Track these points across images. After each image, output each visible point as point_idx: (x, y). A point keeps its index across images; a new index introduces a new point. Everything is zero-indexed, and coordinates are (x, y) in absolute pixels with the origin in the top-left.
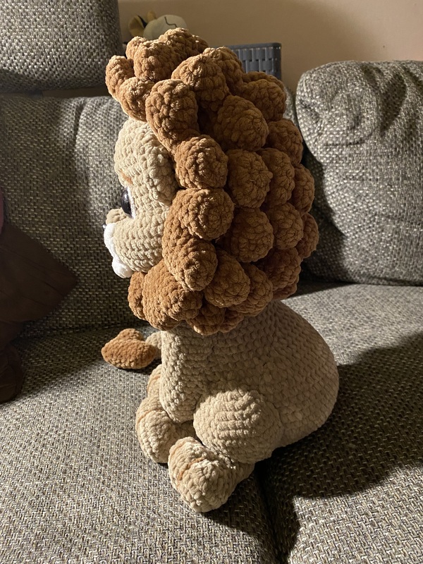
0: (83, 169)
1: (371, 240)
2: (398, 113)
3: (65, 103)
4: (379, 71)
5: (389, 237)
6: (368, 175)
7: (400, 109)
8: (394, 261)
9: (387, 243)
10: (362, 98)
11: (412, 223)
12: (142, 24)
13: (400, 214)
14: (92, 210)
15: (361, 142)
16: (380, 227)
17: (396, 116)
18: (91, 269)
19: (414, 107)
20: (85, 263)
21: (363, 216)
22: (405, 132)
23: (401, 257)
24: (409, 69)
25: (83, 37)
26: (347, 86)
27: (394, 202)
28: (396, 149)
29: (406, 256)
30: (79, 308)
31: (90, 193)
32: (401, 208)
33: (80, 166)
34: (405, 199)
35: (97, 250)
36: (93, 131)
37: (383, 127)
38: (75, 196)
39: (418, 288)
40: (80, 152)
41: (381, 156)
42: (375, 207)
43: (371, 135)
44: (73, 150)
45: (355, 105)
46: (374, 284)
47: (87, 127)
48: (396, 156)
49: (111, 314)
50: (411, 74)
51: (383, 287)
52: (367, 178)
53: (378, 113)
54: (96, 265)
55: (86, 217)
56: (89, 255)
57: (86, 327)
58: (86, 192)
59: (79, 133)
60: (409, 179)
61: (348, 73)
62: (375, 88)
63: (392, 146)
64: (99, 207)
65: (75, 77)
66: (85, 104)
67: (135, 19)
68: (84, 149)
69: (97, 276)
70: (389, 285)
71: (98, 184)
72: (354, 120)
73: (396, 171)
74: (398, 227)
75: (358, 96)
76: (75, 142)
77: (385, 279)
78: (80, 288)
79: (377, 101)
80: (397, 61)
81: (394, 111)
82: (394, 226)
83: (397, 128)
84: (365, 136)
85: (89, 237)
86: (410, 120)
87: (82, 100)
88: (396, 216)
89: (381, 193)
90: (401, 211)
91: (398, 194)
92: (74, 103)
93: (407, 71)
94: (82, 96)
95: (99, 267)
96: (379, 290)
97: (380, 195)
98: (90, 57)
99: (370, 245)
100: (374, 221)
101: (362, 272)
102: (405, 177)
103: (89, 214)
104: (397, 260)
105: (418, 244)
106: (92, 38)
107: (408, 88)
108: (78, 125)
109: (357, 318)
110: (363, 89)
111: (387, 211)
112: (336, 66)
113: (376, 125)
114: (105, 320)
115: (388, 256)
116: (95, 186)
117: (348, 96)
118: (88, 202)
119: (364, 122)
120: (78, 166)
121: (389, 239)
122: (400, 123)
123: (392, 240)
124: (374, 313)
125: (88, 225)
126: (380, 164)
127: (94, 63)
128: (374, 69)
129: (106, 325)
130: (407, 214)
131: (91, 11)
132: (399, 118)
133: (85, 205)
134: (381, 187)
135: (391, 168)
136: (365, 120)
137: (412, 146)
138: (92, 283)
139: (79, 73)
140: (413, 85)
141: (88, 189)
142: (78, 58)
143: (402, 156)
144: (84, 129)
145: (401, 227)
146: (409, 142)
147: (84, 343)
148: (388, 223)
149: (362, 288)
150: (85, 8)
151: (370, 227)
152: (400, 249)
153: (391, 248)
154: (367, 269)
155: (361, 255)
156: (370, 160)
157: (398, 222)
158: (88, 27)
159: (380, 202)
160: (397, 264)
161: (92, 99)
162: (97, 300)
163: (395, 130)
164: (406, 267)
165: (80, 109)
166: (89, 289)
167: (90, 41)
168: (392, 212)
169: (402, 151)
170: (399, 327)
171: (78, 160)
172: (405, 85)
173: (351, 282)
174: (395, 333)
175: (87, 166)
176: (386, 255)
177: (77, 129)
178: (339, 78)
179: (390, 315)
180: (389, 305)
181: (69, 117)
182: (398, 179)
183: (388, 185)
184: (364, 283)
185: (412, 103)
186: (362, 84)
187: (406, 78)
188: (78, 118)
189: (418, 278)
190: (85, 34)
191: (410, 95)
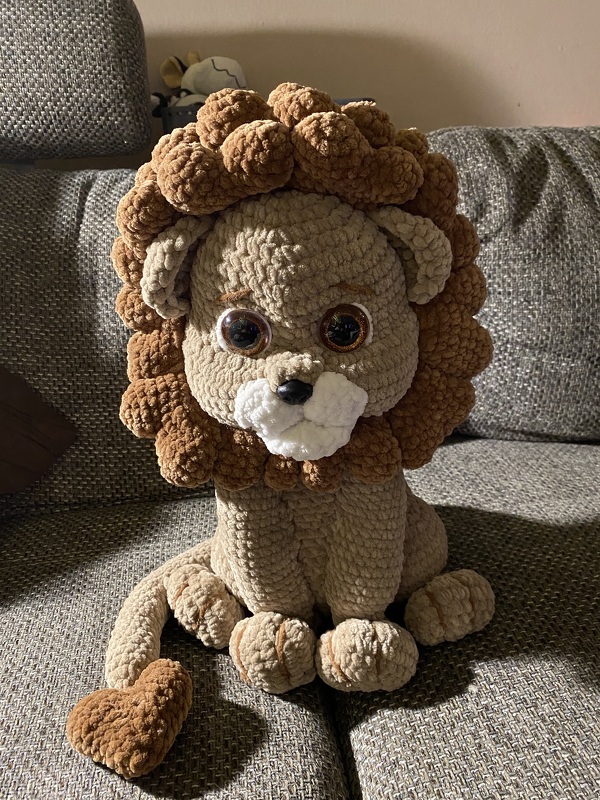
0: (89, 273)
1: (502, 378)
2: (537, 200)
3: (65, 178)
4: (510, 141)
5: (526, 374)
6: (496, 286)
7: (540, 195)
8: (534, 408)
9: (525, 382)
10: (487, 179)
11: (559, 355)
12: (179, 68)
13: (542, 342)
14: (102, 333)
15: (486, 240)
16: (514, 360)
17: (534, 204)
18: (97, 418)
19: (560, 192)
20: (90, 408)
22: (548, 227)
23: (545, 402)
24: (552, 139)
25: (93, 86)
26: (466, 162)
27: (533, 325)
28: (535, 250)
29: (551, 401)
30: (78, 474)
31: (97, 307)
32: (543, 333)
33: (84, 269)
34: (549, 320)
35: (107, 389)
36: (104, 219)
37: (517, 219)
38: (75, 312)
39: (569, 446)
40: (86, 249)
41: (514, 261)
42: (507, 331)
43: (500, 230)
44: (75, 246)
45: (478, 189)
46: (506, 439)
47: (96, 212)
48: (536, 260)
49: (125, 483)
50: (555, 147)
51: (520, 444)
52: (495, 290)
53: (509, 200)
54: (104, 411)
55: (91, 343)
56: (94, 397)
57: (89, 502)
58: (92, 307)
59: (84, 221)
60: (554, 293)
61: (467, 143)
62: (505, 165)
63: (529, 247)
64: (111, 328)
65: (81, 142)
66: (94, 179)
67: (171, 62)
68: (90, 244)
69: (107, 428)
70: (529, 440)
71: (111, 295)
72: (477, 210)
73: (535, 282)
74: (539, 360)
75: (481, 176)
76: (79, 235)
77: (523, 432)
78: (81, 445)
79: (508, 183)
80: (536, 128)
81: (533, 198)
82: (534, 359)
83: (537, 220)
84: (491, 231)
85: (95, 372)
86: (553, 210)
87: (90, 173)
88: (536, 344)
89: (515, 312)
90: (544, 338)
91: (539, 314)
92: (79, 178)
93: (550, 143)
94: (91, 168)
95: (110, 415)
96: (513, 449)
97: (513, 315)
98: (102, 115)
99: (500, 385)
100: (506, 351)
101: (489, 422)
102: (548, 291)
103: (96, 337)
104: (539, 406)
105: (569, 384)
106: (106, 87)
107: (552, 167)
108: (83, 210)
109: (482, 491)
110: (489, 166)
111: (524, 337)
112: (450, 133)
113: (507, 217)
114: (117, 493)
115: (526, 400)
116: (106, 297)
117: (468, 175)
118: (95, 321)
119: (490, 212)
120: (82, 268)
121: (526, 377)
122: (541, 214)
123: (531, 378)
124: (506, 484)
125: (93, 354)
126: (514, 271)
127: (108, 123)
128: (504, 138)
129: (118, 499)
130: (552, 341)
131: (105, 50)
132: (539, 207)
133: (90, 325)
134: (515, 303)
135: (529, 277)
136: (492, 209)
137: (558, 247)
138: (98, 437)
139: (87, 136)
140: (557, 161)
141: (95, 302)
142: (85, 115)
143: (544, 262)
144: (91, 216)
145: (544, 360)
146: (553, 241)
147: (84, 527)
148: (525, 354)
149: (490, 445)
150: (97, 46)
151: (499, 360)
152: (542, 391)
153: (530, 389)
154: (495, 418)
155: (488, 398)
156: (499, 266)
157: (540, 353)
158: (100, 73)
159: (514, 324)
160: (538, 412)
161: (106, 173)
162: (106, 463)
163: (533, 224)
164: (552, 416)
165: (87, 187)
166: (94, 446)
167: (103, 92)
168: (531, 340)
169: (544, 253)
170: (542, 503)
171: (82, 260)
172: (547, 162)
173: (475, 437)
174: (535, 513)
175: (94, 268)
176: (523, 398)
177: (83, 216)
178: (455, 149)
179: (529, 486)
180: (527, 471)
181: (70, 199)
182: (539, 293)
183: (525, 300)
184: (492, 438)
185: (556, 187)
186: (487, 160)
187: (548, 152)
188: (83, 199)
189: (569, 432)
190: (96, 82)
191: (554, 175)
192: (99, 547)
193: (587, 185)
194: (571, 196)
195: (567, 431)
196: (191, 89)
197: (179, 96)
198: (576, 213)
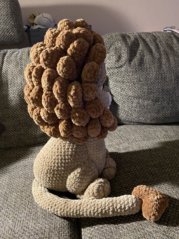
0: (6, 81)
1: (129, 107)
2: (136, 54)
4: (129, 37)
5: (135, 105)
6: (125, 80)
7: (137, 53)
8: (138, 115)
9: (135, 108)
10: (121, 48)
11: (144, 100)
12: (33, 17)
13: (139, 96)
14: (10, 98)
15: (121, 66)
16: (131, 101)
17: (135, 55)
18: (10, 123)
19: (143, 52)
20: (8, 120)
21: (125, 97)
22: (139, 62)
23: (141, 113)
24: (141, 36)
25: (4, 24)
26: (115, 43)
27: (136, 91)
28: (136, 69)
29: (143, 113)
30: (6, 140)
31: (9, 91)
32: (139, 93)
34: (140, 90)
35: (13, 115)
36: (10, 64)
37: (130, 60)
38: (2, 92)
39: (150, 126)
40: (4, 73)
41: (130, 72)
42: (129, 93)
43: (125, 63)
44: (1, 72)
45: (118, 51)
46: (132, 125)
47: (7, 62)
48: (136, 72)
49: (20, 142)
50: (142, 38)
51: (136, 126)
52: (125, 81)
53: (128, 54)
54: (12, 121)
55: (7, 101)
56: (9, 117)
57: (10, 148)
58: (7, 90)
59: (4, 65)
60: (141, 81)
61: (116, 38)
62: (126, 44)
63: (134, 68)
64: (13, 97)
65: (2, 41)
66: (7, 52)
67: (30, 15)
68: (6, 72)
69: (13, 126)
70: (138, 125)
71: (12, 87)
72: (118, 58)
73: (136, 78)
74: (139, 101)
75: (119, 48)
76: (2, 69)
77: (136, 122)
78: (6, 131)
79: (127, 49)
80: (137, 32)
81: (135, 53)
82: (137, 101)
83: (136, 60)
84: (123, 64)
85: (9, 110)
86: (141, 57)
87: (6, 50)
88: (137, 97)
89: (131, 87)
90: (139, 95)
91: (138, 88)
92: (2, 52)
93: (141, 37)
95: (14, 122)
96: (133, 127)
97: (130, 89)
98: (8, 32)
99: (128, 109)
100: (129, 99)
101: (126, 120)
102: (140, 81)
103: (8, 99)
104: (140, 115)
105: (147, 108)
106: (9, 24)
107: (140, 44)
108: (3, 61)
109: (123, 140)
110: (122, 44)
111: (134, 95)
112: (111, 35)
113: (127, 60)
114: (18, 145)
115: (136, 113)
116: (11, 88)
117: (116, 47)
118: (8, 95)
119: (122, 58)
120: (3, 79)
121: (135, 106)
123: (137, 106)
124: (130, 137)
125: (8, 104)
126: (130, 75)
127: (10, 35)
128: (127, 36)
129: (18, 147)
130: (142, 96)
131: (7, 13)
132: (137, 56)
133: (7, 96)
134: (131, 85)
135: (134, 77)
136: (123, 57)
137: (142, 68)
138: (11, 129)
139: (4, 39)
140: (142, 42)
142: (3, 33)
143: (138, 72)
144: (6, 63)
145: (140, 101)
146: (141, 66)
147: (7, 155)
148: (134, 100)
149: (127, 127)
150: (5, 12)
151: (128, 102)
152: (140, 110)
153: (137, 110)
154: (128, 119)
155: (126, 113)
156: (126, 74)
157: (139, 99)
158: (6, 20)
159: (131, 91)
160: (140, 116)
161: (10, 50)
162: (14, 136)
163: (135, 61)
164: (143, 117)
165: (4, 54)
166: (10, 131)
167: (8, 26)
168: (136, 95)
169: (138, 70)
170: (139, 142)
171: (3, 77)
172: (139, 43)
173: (123, 124)
174: (137, 145)
175: (7, 79)
176: (135, 113)
177: (3, 63)
178: (112, 40)
179: (136, 138)
180: (136, 134)
182: (137, 82)
183: (133, 84)
184: (128, 124)
185: (142, 50)
186: (121, 43)
187: (140, 40)
188: (3, 58)
189: (149, 122)
190: (5, 23)
191: (141, 47)
192: (11, 160)
193: (151, 49)
194: (146, 52)
195: (149, 121)
196: (37, 24)
197: (33, 26)
198: (147, 58)
